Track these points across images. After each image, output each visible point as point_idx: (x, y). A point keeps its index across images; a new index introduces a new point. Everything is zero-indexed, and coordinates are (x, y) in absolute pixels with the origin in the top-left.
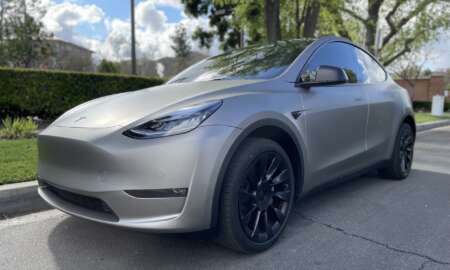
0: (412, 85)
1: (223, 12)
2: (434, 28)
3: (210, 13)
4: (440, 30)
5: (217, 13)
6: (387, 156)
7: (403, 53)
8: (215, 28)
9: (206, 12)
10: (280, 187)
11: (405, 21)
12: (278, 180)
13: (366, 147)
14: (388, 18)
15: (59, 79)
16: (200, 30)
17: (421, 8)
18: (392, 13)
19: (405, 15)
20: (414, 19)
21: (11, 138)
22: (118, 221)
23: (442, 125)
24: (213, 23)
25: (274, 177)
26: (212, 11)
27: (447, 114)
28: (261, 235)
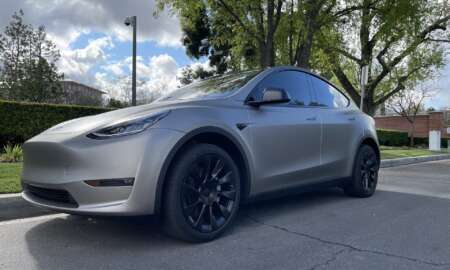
0: (411, 122)
1: (221, 52)
2: (426, 66)
3: (210, 55)
4: (433, 68)
5: (216, 53)
7: (397, 90)
8: (215, 68)
9: (207, 54)
10: (225, 187)
11: (398, 60)
12: (224, 180)
13: (321, 162)
14: (379, 58)
15: (61, 112)
16: (201, 69)
17: (410, 50)
18: (383, 53)
19: (398, 55)
20: (406, 59)
21: (11, 162)
22: (77, 206)
23: (437, 159)
24: (212, 64)
25: (220, 176)
26: (212, 52)
27: (445, 150)
28: (205, 227)
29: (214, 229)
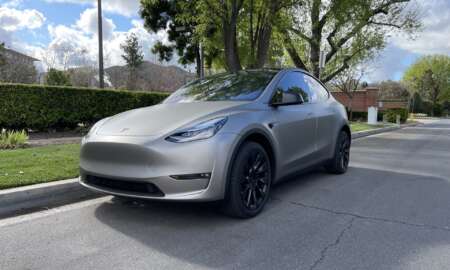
0: (351, 97)
1: (183, 29)
2: (368, 48)
3: (168, 29)
4: (373, 49)
5: (177, 29)
6: (331, 155)
7: (342, 69)
8: (174, 43)
9: (165, 28)
11: (343, 41)
12: (261, 169)
14: (329, 39)
16: (160, 43)
17: (357, 30)
18: (332, 34)
19: (344, 36)
20: (351, 40)
22: (163, 195)
23: (375, 133)
24: (171, 38)
25: (259, 167)
26: (170, 26)
27: (380, 123)
28: (252, 206)
29: (258, 207)
